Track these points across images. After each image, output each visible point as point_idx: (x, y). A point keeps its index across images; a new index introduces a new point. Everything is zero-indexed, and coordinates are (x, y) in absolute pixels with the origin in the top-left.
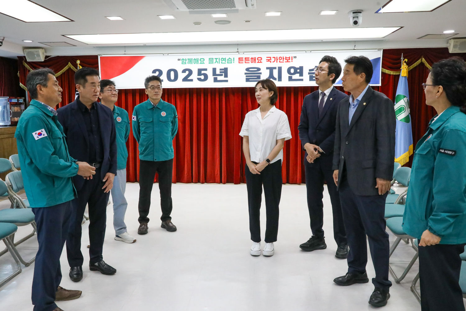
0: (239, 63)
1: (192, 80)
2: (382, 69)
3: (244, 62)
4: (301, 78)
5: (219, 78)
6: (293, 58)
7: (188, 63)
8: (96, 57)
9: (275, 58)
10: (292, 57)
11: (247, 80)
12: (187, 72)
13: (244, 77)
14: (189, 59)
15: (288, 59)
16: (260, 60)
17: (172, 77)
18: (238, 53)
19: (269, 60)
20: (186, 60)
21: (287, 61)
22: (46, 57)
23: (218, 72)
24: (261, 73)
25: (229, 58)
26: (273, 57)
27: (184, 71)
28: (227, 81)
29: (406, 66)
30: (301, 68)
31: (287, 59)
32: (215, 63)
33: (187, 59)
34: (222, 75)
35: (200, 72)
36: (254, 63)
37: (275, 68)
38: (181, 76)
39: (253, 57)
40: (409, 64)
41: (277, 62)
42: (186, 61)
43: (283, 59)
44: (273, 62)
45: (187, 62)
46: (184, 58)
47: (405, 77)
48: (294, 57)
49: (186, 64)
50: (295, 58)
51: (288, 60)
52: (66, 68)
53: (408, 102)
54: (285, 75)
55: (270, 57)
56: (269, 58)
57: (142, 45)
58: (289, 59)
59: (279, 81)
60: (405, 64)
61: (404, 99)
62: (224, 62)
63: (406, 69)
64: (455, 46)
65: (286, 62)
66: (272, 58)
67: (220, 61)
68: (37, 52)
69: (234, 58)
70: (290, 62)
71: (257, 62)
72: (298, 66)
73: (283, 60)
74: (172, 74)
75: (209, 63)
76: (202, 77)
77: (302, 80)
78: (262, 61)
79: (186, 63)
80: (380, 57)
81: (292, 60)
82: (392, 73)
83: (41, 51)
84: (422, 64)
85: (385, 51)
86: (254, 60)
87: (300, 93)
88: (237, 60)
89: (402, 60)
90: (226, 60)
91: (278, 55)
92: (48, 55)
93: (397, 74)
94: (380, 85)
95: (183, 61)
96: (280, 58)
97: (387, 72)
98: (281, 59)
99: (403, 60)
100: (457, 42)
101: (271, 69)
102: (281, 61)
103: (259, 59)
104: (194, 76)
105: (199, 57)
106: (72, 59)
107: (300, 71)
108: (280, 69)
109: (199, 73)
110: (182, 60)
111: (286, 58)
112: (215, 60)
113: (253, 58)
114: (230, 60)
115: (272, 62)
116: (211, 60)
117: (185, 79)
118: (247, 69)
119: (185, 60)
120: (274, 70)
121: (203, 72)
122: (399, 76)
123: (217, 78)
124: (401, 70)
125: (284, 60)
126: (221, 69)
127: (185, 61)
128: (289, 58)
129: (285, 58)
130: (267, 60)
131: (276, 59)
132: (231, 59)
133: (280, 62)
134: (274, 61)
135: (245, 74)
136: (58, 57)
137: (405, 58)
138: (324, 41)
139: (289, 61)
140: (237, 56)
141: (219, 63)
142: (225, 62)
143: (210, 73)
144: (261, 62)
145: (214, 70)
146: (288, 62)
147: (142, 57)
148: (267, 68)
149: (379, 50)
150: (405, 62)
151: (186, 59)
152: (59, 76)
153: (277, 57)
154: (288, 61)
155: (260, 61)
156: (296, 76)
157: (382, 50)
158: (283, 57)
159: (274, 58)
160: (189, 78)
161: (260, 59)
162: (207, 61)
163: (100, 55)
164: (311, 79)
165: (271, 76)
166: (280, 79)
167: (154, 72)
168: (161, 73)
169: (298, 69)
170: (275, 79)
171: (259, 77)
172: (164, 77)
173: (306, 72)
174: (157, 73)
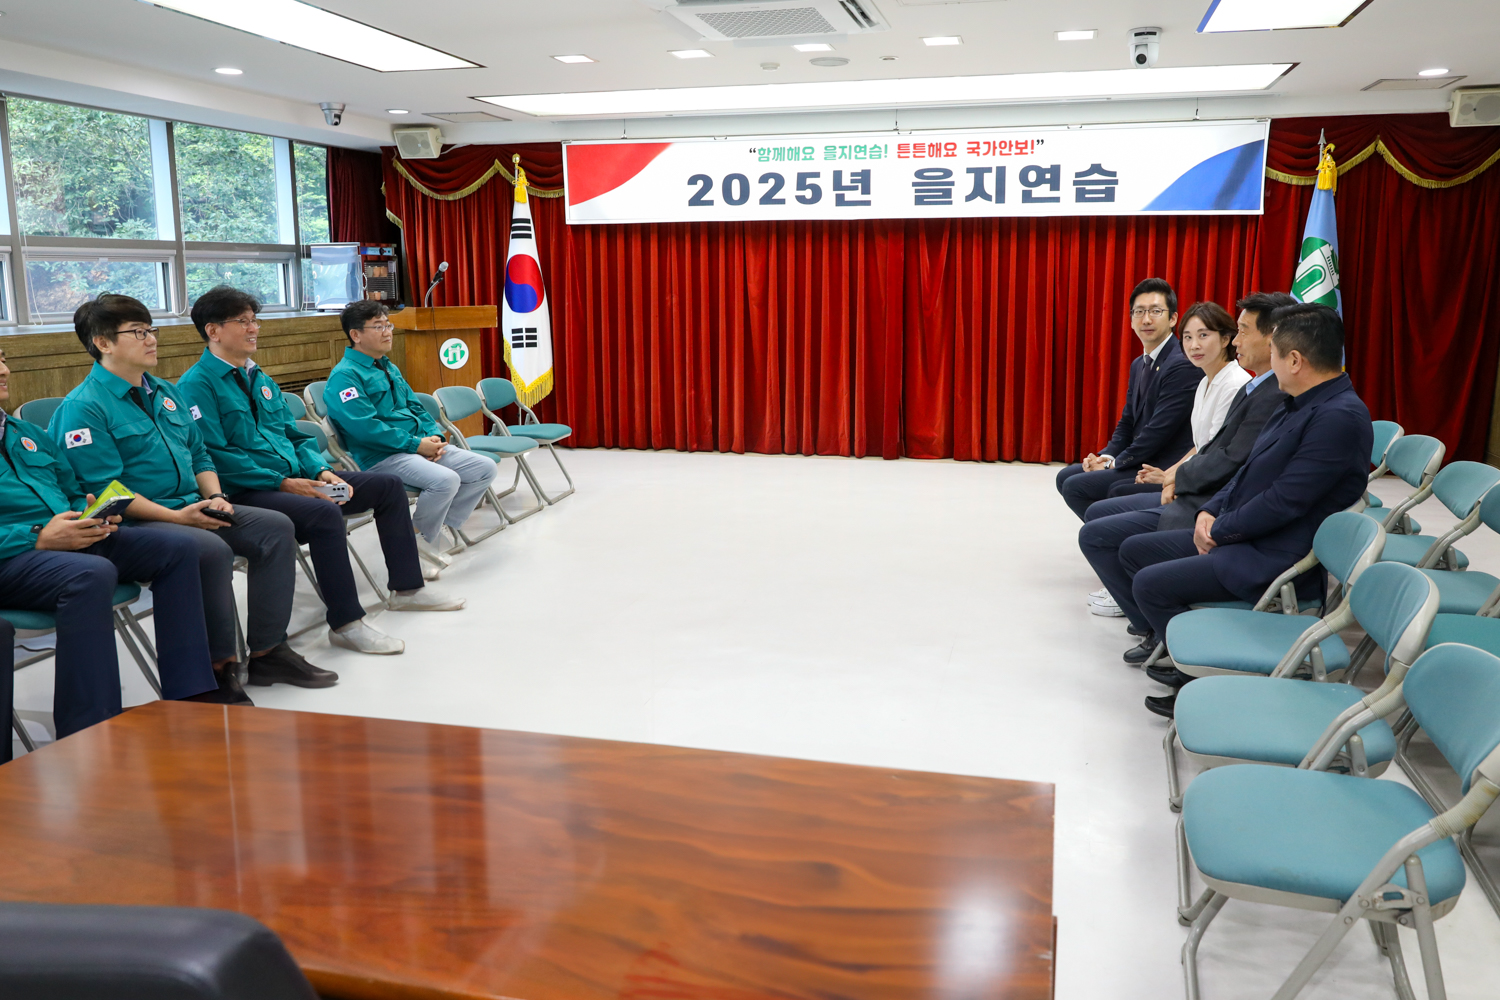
0: (899, 157)
1: (782, 202)
2: (1266, 170)
3: (911, 155)
4: (1054, 194)
5: (849, 196)
6: (1036, 143)
7: (773, 159)
9: (989, 143)
10: (1033, 141)
11: (919, 201)
12: (772, 182)
13: (911, 193)
14: (777, 148)
15: (1023, 146)
16: (951, 149)
17: (736, 194)
18: (896, 133)
19: (973, 149)
20: (769, 151)
21: (1018, 151)
22: (445, 147)
23: (846, 181)
24: (952, 184)
25: (876, 146)
26: (985, 143)
27: (764, 179)
28: (868, 203)
29: (1332, 164)
30: (1055, 170)
31: (1019, 146)
32: (840, 158)
33: (771, 149)
34: (856, 188)
35: (801, 180)
36: (936, 156)
37: (989, 170)
38: (758, 190)
39: (934, 143)
40: (1339, 158)
41: (994, 154)
42: (768, 154)
43: (1011, 146)
44: (985, 154)
45: (771, 155)
46: (765, 147)
47: (1328, 191)
48: (1038, 141)
49: (768, 160)
50: (1041, 142)
51: (1021, 149)
52: (488, 175)
53: (1333, 256)
54: (1014, 188)
55: (978, 143)
56: (975, 146)
57: (663, 115)
58: (1026, 147)
59: (997, 202)
60: (1329, 157)
61: (1322, 248)
62: (861, 155)
63: (1331, 171)
64: (1464, 109)
65: (1016, 154)
66: (981, 145)
67: (853, 154)
68: (422, 135)
69: (886, 146)
70: (1026, 154)
71: (945, 156)
72: (1046, 165)
73: (1010, 150)
74: (736, 185)
75: (825, 159)
76: (808, 194)
77: (1057, 200)
78: (955, 152)
79: (768, 158)
80: (1263, 141)
81: (1032, 148)
82: (1295, 180)
83: (430, 133)
84: (1377, 156)
85: (1277, 125)
87: (1050, 233)
88: (893, 150)
89: (1321, 147)
90: (868, 150)
91: (996, 136)
92: (448, 142)
93: (1309, 183)
94: (1261, 212)
95: (762, 154)
96: (1003, 145)
97: (1282, 177)
98: (1005, 147)
99: (1325, 146)
100: (1470, 97)
101: (979, 173)
102: (1006, 151)
103: (949, 147)
104: (789, 191)
105: (800, 142)
106: (504, 152)
107: (1052, 176)
108: (1001, 172)
109: (801, 184)
110: (760, 150)
111: (1017, 143)
112: (839, 152)
113: (933, 146)
114: (877, 149)
115: (981, 154)
116: (830, 151)
117: (767, 199)
118: (919, 174)
119: (767, 151)
120: (986, 175)
121: (809, 181)
122: (1312, 187)
123: (843, 195)
124: (1317, 172)
125: (1013, 148)
126: (853, 174)
127: (766, 155)
128: (1026, 143)
129: (1014, 143)
130: (968, 149)
132: (880, 148)
133: (1001, 153)
134: (986, 151)
135: (914, 184)
136: (471, 147)
137: (1328, 141)
138: (1113, 98)
139: (1024, 151)
140: (893, 141)
141: (850, 158)
142: (865, 154)
143: (826, 183)
144: (953, 155)
145: (838, 175)
146: (1021, 153)
147: (663, 146)
148: (969, 170)
149: (1261, 120)
150: (1329, 151)
151: (769, 148)
152: (474, 193)
153: (994, 142)
154: (1021, 151)
155: (950, 153)
156: (1043, 190)
157: (1269, 121)
158: (1010, 142)
159: (987, 146)
160: (777, 196)
161: (952, 147)
162: (819, 153)
163: (566, 141)
164: (1081, 196)
165: (978, 191)
166: (1001, 197)
167: (693, 181)
168: (708, 183)
169: (1047, 171)
170: (988, 198)
171: (948, 193)
172: (715, 194)
173: (1067, 179)
174: (700, 183)
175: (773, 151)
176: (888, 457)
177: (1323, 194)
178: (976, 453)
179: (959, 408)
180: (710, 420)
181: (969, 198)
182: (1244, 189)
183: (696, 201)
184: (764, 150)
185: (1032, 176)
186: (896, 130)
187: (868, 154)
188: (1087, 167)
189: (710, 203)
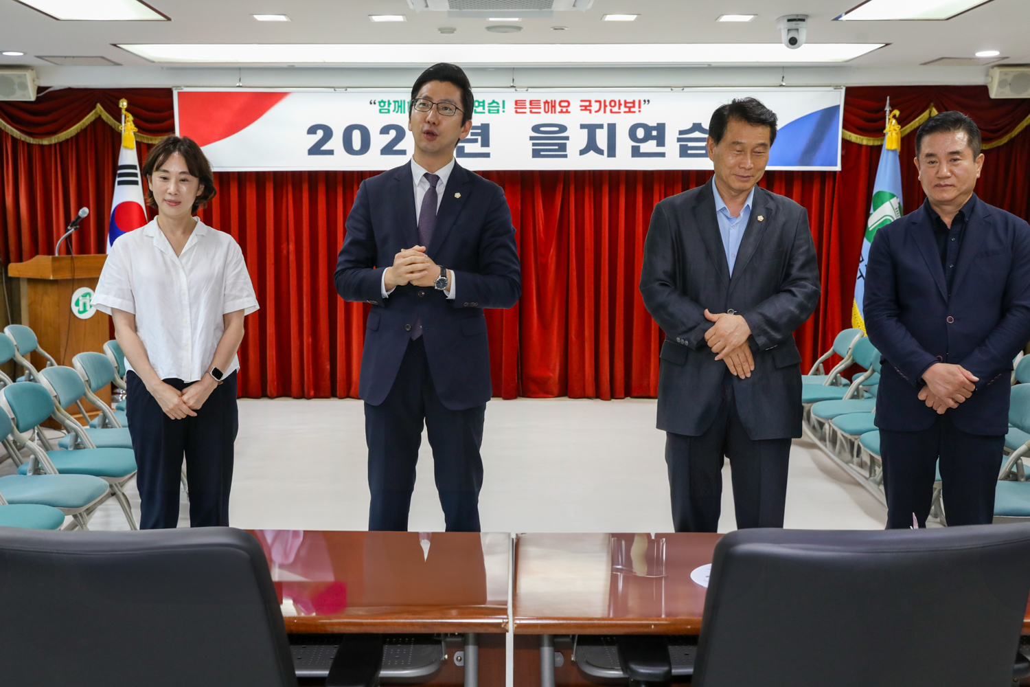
0: (516, 112)
1: (402, 152)
2: (843, 133)
3: (528, 110)
4: (660, 150)
5: (470, 148)
6: (642, 102)
7: (394, 111)
8: (168, 92)
9: (600, 102)
10: (640, 101)
11: (536, 154)
12: (393, 133)
13: (529, 147)
14: (398, 102)
15: (631, 105)
16: (565, 107)
17: (357, 144)
18: (513, 89)
19: (586, 106)
20: (389, 104)
21: (627, 110)
22: (40, 89)
24: (567, 138)
25: (494, 102)
26: (596, 101)
27: (385, 130)
28: (487, 155)
29: (898, 127)
30: (661, 128)
31: (628, 105)
33: (391, 102)
34: (476, 141)
36: (552, 113)
37: (601, 126)
38: (379, 141)
39: (549, 101)
40: (902, 121)
41: (605, 112)
42: (389, 106)
43: (620, 104)
44: (596, 112)
45: (392, 107)
46: (386, 99)
47: (894, 151)
48: (645, 101)
49: (389, 112)
50: (647, 102)
51: (630, 108)
52: (89, 119)
53: (900, 207)
54: (624, 143)
55: (590, 101)
56: (587, 104)
57: (285, 66)
58: (634, 107)
59: (609, 156)
60: (894, 121)
61: (892, 201)
62: (480, 109)
63: (897, 133)
64: (1002, 84)
65: (625, 112)
66: (593, 103)
68: (19, 77)
69: (504, 102)
70: (634, 112)
71: (559, 112)
72: (653, 123)
73: (619, 108)
74: (356, 136)
77: (662, 155)
78: (569, 109)
79: (389, 110)
80: (839, 106)
81: (640, 107)
82: (865, 141)
83: (29, 76)
85: (852, 93)
86: (550, 106)
87: (656, 185)
88: (510, 106)
89: (888, 112)
90: (486, 105)
91: (607, 96)
92: (43, 84)
93: (877, 143)
94: (838, 168)
95: (384, 107)
96: (613, 104)
97: (854, 138)
98: (615, 106)
99: (891, 112)
100: (1006, 74)
101: (592, 129)
102: (615, 109)
103: (563, 104)
104: (408, 142)
106: (109, 97)
107: (657, 133)
108: (612, 129)
110: (380, 102)
111: (626, 102)
113: (548, 103)
114: (495, 105)
115: (593, 111)
117: (388, 150)
118: (536, 128)
119: (387, 104)
120: (598, 131)
122: (880, 148)
123: (463, 147)
124: (884, 135)
125: (622, 107)
127: (386, 107)
128: (634, 102)
129: (622, 102)
130: (581, 106)
131: (603, 105)
132: (498, 103)
133: (611, 112)
134: (597, 109)
135: (532, 138)
136: (69, 91)
137: (893, 107)
138: (713, 65)
139: (632, 109)
140: (510, 97)
142: (484, 109)
144: (567, 112)
146: (630, 112)
147: (280, 96)
148: (583, 126)
149: (837, 87)
150: (894, 117)
151: (389, 101)
152: (72, 138)
153: (605, 101)
154: (630, 110)
155: (564, 109)
156: (650, 146)
157: (844, 89)
158: (619, 101)
159: (598, 104)
161: (566, 104)
163: (177, 87)
164: (684, 152)
165: (591, 146)
166: (612, 152)
167: (312, 130)
168: (328, 133)
169: (653, 128)
170: (600, 152)
171: (563, 147)
172: (336, 143)
173: (671, 136)
174: (320, 133)
175: (393, 104)
176: (506, 398)
177: (891, 154)
178: (590, 389)
179: (574, 350)
180: (328, 367)
181: (582, 152)
182: (824, 147)
183: (315, 150)
184: (384, 102)
185: (640, 133)
186: (513, 87)
187: (487, 109)
188: (689, 126)
189: (331, 152)
